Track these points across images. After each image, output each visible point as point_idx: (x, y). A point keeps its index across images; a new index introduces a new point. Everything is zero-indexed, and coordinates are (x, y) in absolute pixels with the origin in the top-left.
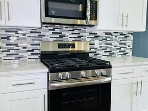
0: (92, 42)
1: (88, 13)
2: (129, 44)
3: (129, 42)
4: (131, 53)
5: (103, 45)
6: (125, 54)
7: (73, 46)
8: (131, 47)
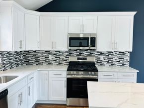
0: (99, 57)
1: (90, 44)
2: (127, 59)
3: (127, 57)
4: (129, 64)
5: (106, 59)
6: (123, 65)
7: (86, 59)
8: (129, 60)
